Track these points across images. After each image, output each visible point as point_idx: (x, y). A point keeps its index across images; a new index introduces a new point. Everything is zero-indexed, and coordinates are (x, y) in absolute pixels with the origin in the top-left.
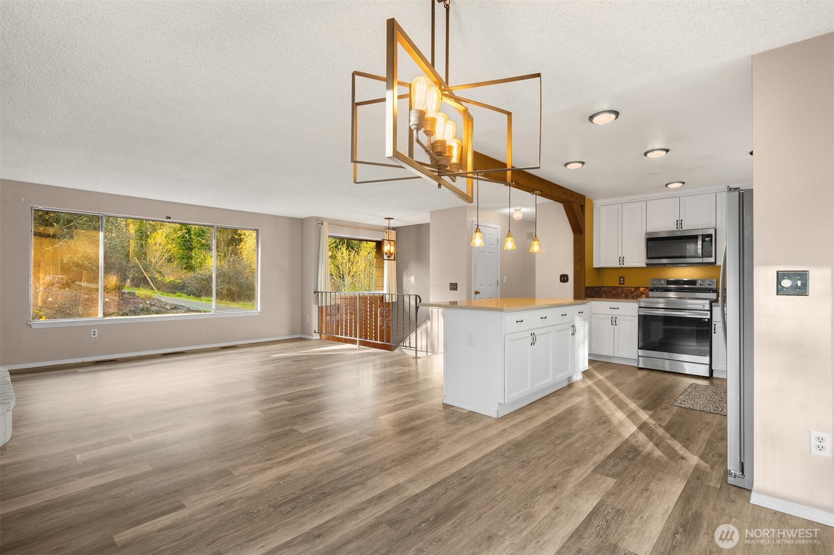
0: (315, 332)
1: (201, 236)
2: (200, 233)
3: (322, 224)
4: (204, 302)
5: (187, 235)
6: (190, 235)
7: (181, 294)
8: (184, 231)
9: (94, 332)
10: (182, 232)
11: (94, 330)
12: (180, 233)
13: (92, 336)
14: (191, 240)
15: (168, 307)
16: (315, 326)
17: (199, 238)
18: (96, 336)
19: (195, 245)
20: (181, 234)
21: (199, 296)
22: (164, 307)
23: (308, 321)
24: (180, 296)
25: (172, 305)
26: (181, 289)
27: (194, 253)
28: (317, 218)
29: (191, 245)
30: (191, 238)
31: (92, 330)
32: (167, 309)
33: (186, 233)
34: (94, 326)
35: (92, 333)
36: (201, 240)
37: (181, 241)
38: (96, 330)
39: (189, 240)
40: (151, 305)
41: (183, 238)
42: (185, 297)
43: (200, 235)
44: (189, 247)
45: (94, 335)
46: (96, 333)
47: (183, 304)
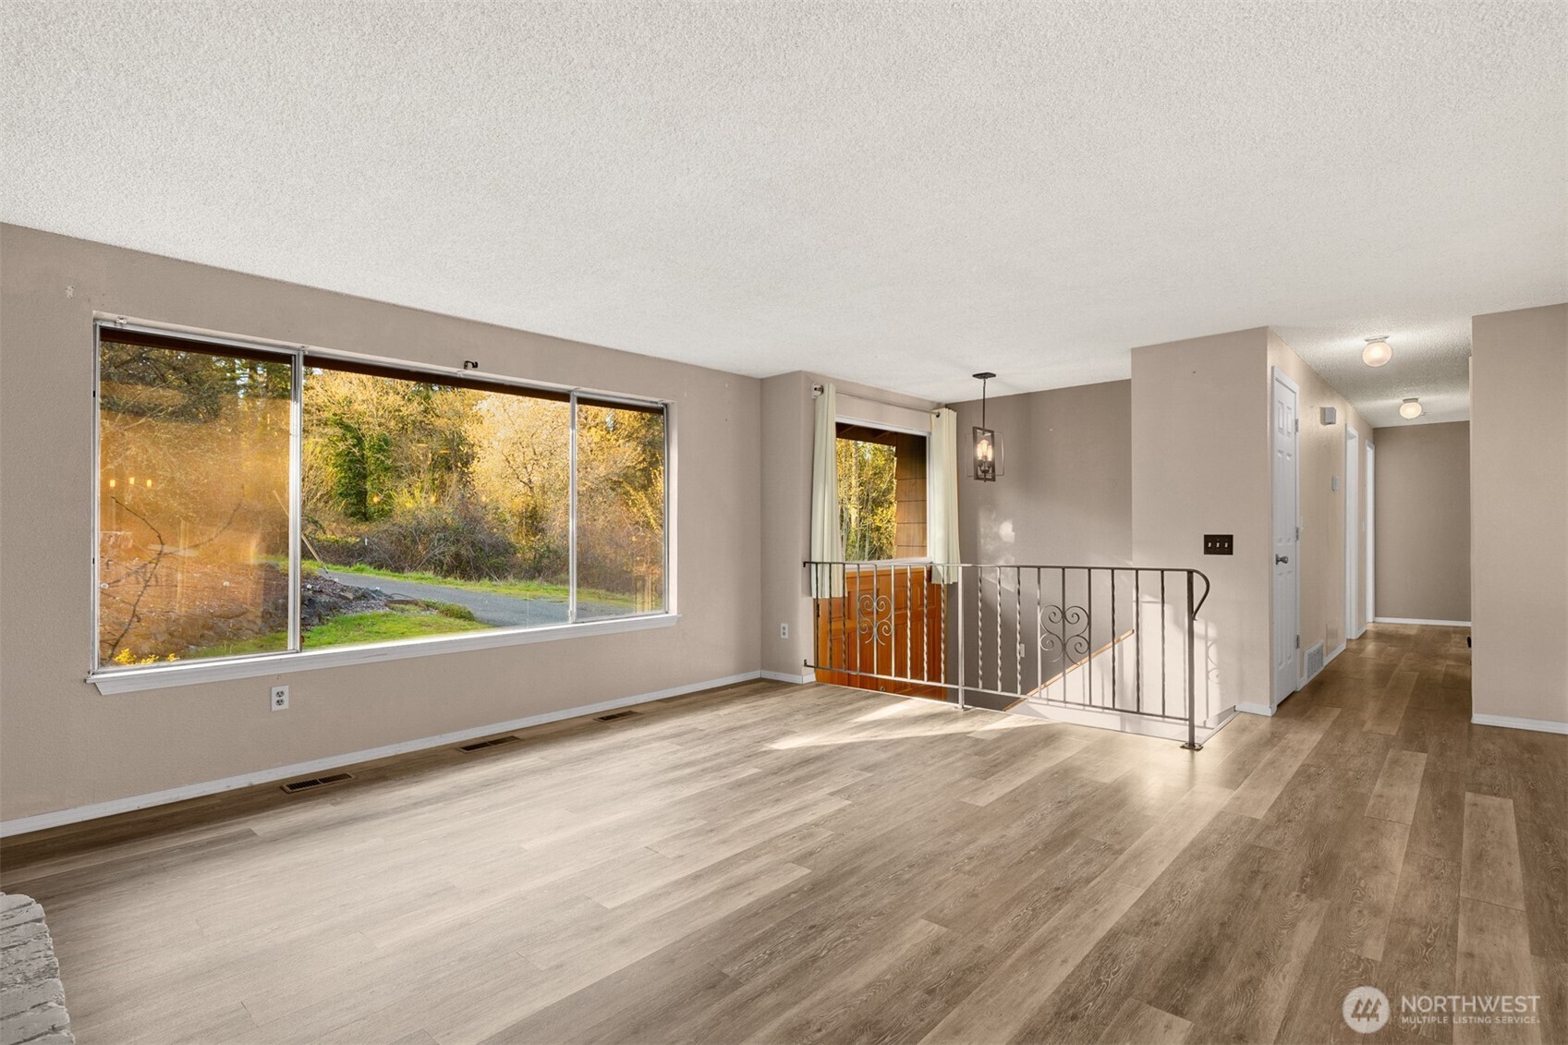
0: (806, 665)
1: (384, 451)
2: (380, 446)
3: (822, 390)
4: (410, 581)
5: (356, 450)
6: (362, 449)
7: (363, 566)
8: (350, 442)
9: (280, 694)
10: (347, 443)
11: (279, 689)
12: (342, 446)
13: (275, 707)
14: (363, 458)
15: (350, 596)
16: (805, 647)
17: (379, 456)
18: (286, 706)
19: (373, 467)
20: (344, 447)
21: (398, 569)
22: (340, 596)
23: (787, 636)
24: (362, 570)
25: (356, 591)
26: (360, 555)
27: (369, 483)
28: (809, 377)
29: (364, 469)
30: (363, 455)
31: (275, 690)
32: (348, 599)
33: (354, 446)
34: (279, 676)
35: (275, 698)
36: (383, 459)
37: (345, 461)
38: (286, 689)
39: (359, 460)
40: (315, 591)
41: (347, 455)
42: (371, 572)
43: (381, 450)
44: (359, 473)
45: (279, 702)
46: (285, 698)
47: (378, 588)
